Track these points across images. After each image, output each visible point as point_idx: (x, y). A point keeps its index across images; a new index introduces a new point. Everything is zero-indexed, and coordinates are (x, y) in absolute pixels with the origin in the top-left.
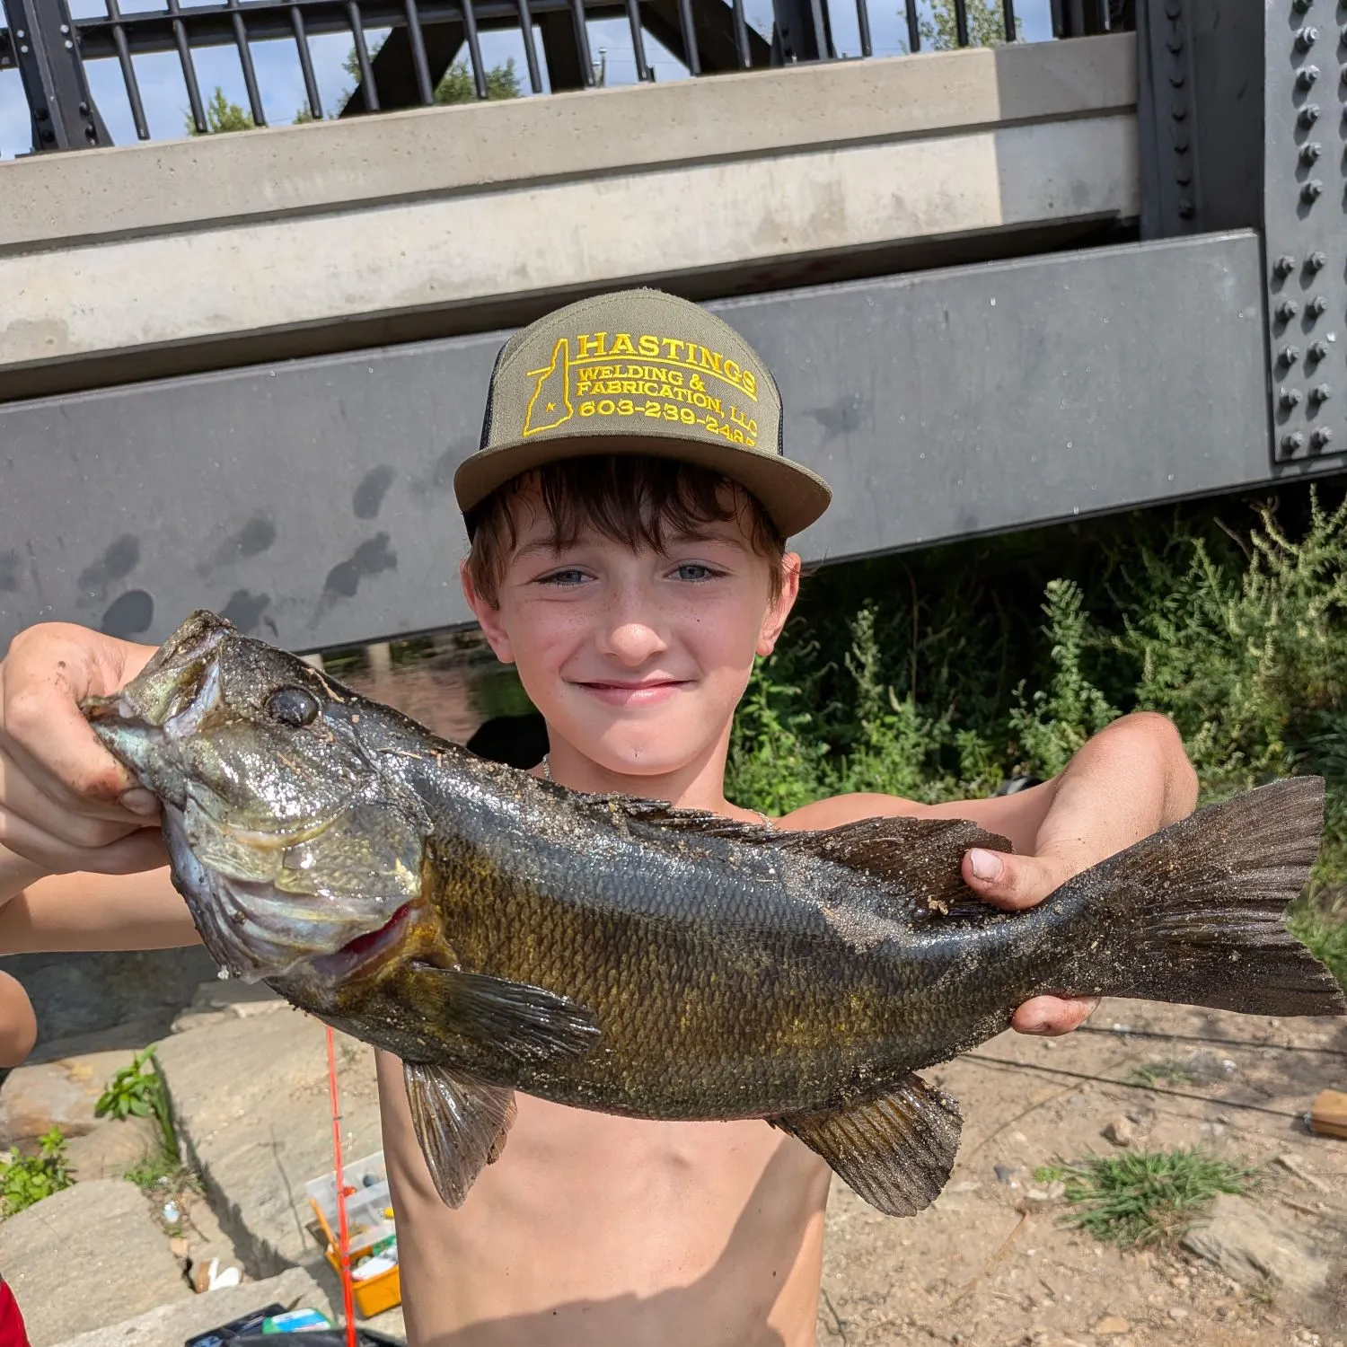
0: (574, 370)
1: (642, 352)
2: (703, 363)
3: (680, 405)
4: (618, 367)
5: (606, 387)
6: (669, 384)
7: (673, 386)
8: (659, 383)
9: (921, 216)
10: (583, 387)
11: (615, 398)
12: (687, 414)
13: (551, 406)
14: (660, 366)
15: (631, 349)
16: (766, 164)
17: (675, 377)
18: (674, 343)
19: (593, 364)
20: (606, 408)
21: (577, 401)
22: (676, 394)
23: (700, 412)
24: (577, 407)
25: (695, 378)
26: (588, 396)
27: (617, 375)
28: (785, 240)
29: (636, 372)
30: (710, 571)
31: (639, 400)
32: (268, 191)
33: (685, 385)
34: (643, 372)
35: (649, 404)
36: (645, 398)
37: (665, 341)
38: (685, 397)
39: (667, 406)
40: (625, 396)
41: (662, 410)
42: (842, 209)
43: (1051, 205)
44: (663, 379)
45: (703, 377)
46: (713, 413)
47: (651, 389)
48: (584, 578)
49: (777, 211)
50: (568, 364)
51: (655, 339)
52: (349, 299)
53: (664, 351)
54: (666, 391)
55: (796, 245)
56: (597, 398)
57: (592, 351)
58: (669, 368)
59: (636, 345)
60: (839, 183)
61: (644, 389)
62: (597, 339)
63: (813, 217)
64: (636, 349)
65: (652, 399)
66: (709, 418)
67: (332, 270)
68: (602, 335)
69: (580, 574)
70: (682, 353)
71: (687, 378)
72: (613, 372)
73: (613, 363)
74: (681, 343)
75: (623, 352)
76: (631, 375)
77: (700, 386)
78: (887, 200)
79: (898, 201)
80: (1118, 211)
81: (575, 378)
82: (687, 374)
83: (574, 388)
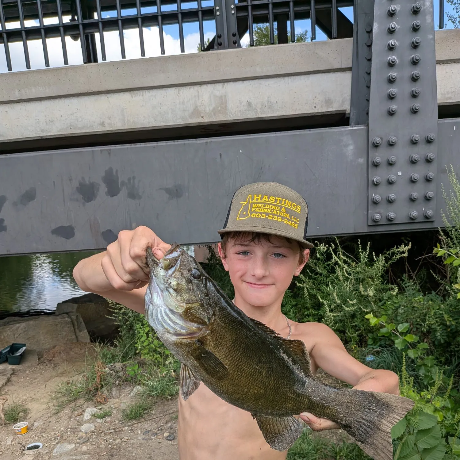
0: (252, 204)
1: (270, 201)
2: (286, 204)
3: (278, 216)
4: (263, 205)
5: (259, 210)
6: (276, 210)
7: (277, 211)
8: (273, 210)
9: (259, 110)
10: (253, 209)
11: (261, 213)
12: (279, 219)
13: (245, 213)
14: (274, 205)
15: (267, 200)
16: (196, 88)
17: (278, 208)
18: (279, 199)
19: (257, 203)
20: (258, 216)
21: (251, 213)
22: (277, 213)
23: (283, 218)
24: (251, 214)
25: (283, 208)
26: (254, 212)
27: (263, 207)
28: (202, 117)
29: (267, 206)
30: (282, 255)
31: (267, 214)
32: (17, 93)
33: (280, 211)
34: (269, 207)
35: (270, 215)
36: (269, 214)
37: (277, 198)
38: (279, 214)
39: (274, 216)
40: (263, 213)
41: (273, 217)
42: (226, 106)
43: (315, 107)
44: (274, 209)
45: (286, 208)
46: (287, 218)
47: (271, 211)
48: (249, 254)
49: (200, 106)
50: (250, 202)
51: (274, 198)
52: (42, 131)
53: (276, 201)
54: (275, 212)
55: (206, 119)
56: (257, 213)
57: (257, 199)
58: (276, 205)
59: (269, 199)
60: (225, 96)
61: (269, 211)
62: (258, 196)
63: (214, 109)
64: (269, 200)
65: (271, 214)
66: (285, 219)
67: (38, 120)
68: (260, 195)
69: (248, 253)
70: (281, 202)
71: (281, 209)
72: (262, 206)
73: (262, 203)
74: (281, 199)
75: (265, 201)
76: (266, 207)
77: (284, 211)
78: (245, 103)
79: (249, 104)
80: (346, 110)
81: (252, 206)
82: (281, 207)
83: (251, 209)
